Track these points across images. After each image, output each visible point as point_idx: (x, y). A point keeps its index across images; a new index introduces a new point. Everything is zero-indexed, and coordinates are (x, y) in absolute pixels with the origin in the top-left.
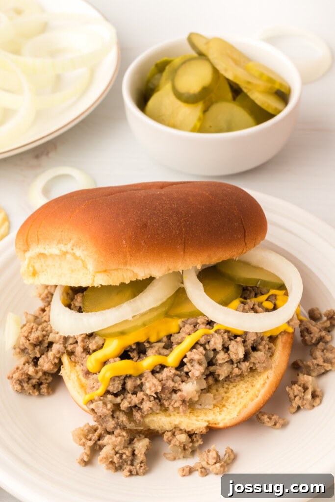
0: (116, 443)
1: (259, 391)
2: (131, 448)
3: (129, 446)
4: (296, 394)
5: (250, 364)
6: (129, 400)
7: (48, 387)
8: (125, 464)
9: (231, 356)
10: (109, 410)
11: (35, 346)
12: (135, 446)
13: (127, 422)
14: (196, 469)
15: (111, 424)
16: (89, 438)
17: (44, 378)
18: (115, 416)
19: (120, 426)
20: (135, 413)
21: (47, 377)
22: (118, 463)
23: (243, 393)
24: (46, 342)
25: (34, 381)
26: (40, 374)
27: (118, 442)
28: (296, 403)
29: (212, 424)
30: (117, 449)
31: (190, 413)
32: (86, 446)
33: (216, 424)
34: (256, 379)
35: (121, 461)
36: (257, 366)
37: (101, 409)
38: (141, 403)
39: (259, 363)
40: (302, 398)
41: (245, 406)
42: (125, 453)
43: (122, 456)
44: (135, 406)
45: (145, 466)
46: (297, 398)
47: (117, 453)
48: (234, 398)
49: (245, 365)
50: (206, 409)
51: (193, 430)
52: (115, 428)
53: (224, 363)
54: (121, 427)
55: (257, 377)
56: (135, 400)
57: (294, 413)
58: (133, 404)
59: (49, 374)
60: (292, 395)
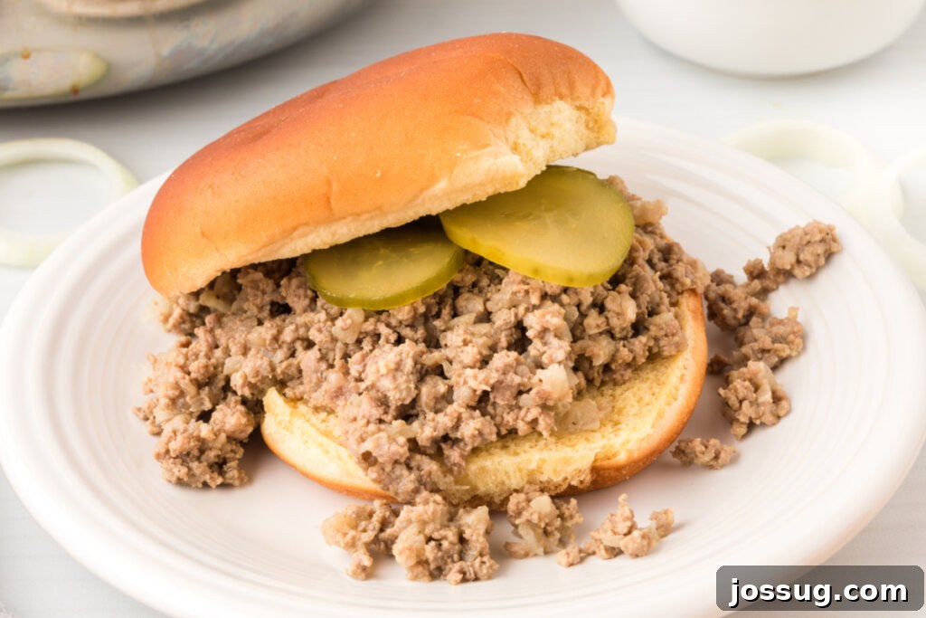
0: (425, 517)
1: (677, 389)
2: (455, 527)
3: (451, 524)
4: (741, 396)
5: (647, 341)
6: (432, 424)
7: (240, 467)
8: (449, 561)
9: (610, 321)
10: (402, 446)
11: (199, 385)
12: (462, 522)
13: (439, 473)
14: (590, 551)
15: (407, 481)
16: (360, 529)
17: (229, 448)
18: (413, 464)
19: (425, 485)
20: (447, 452)
21: (234, 447)
22: (435, 559)
23: (647, 397)
24: (221, 377)
25: (211, 455)
26: (223, 437)
27: (430, 513)
28: (745, 415)
29: (602, 460)
30: (428, 531)
31: (556, 443)
32: (360, 544)
33: (609, 459)
34: (663, 374)
35: (440, 554)
36: (662, 343)
37: (386, 447)
38: (456, 427)
39: (666, 335)
40: (754, 403)
41: (660, 416)
42: (445, 538)
43: (440, 545)
44: (446, 438)
45: (492, 562)
46: (746, 404)
47: (429, 539)
48: (633, 406)
49: (640, 342)
50: (586, 431)
51: (566, 479)
52: (416, 491)
53: (601, 334)
54: (428, 487)
55: (663, 369)
56: (444, 421)
57: (744, 436)
58: (441, 433)
59: (235, 439)
60: (733, 401)
